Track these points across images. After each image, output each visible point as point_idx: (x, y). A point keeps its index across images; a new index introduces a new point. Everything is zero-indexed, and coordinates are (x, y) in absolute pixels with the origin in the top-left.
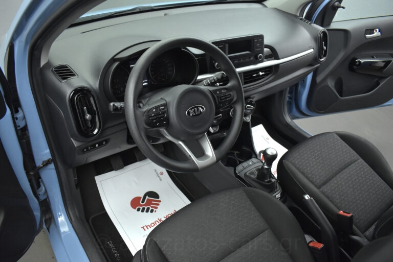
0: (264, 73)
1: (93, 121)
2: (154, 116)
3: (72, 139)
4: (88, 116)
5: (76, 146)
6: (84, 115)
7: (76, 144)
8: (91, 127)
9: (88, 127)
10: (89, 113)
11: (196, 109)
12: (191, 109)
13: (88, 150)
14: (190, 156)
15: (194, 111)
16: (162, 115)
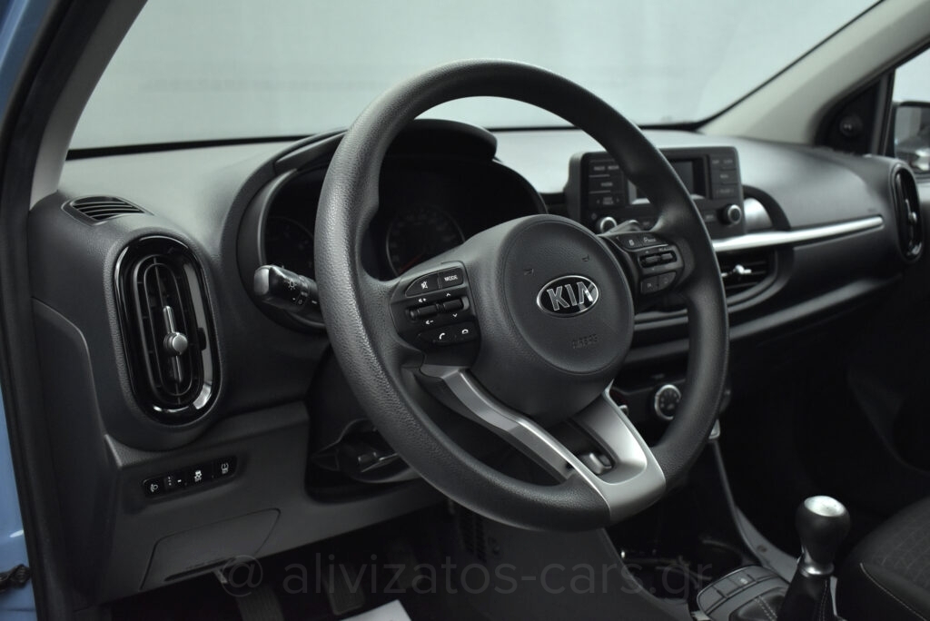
0: (748, 271)
1: (191, 357)
2: (424, 305)
3: (108, 437)
4: (176, 339)
5: (120, 462)
6: (162, 332)
7: (120, 456)
8: (184, 385)
9: (171, 382)
10: (179, 329)
11: (568, 286)
12: (554, 286)
13: (162, 490)
14: (569, 467)
15: (565, 295)
16: (456, 302)
